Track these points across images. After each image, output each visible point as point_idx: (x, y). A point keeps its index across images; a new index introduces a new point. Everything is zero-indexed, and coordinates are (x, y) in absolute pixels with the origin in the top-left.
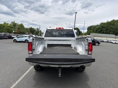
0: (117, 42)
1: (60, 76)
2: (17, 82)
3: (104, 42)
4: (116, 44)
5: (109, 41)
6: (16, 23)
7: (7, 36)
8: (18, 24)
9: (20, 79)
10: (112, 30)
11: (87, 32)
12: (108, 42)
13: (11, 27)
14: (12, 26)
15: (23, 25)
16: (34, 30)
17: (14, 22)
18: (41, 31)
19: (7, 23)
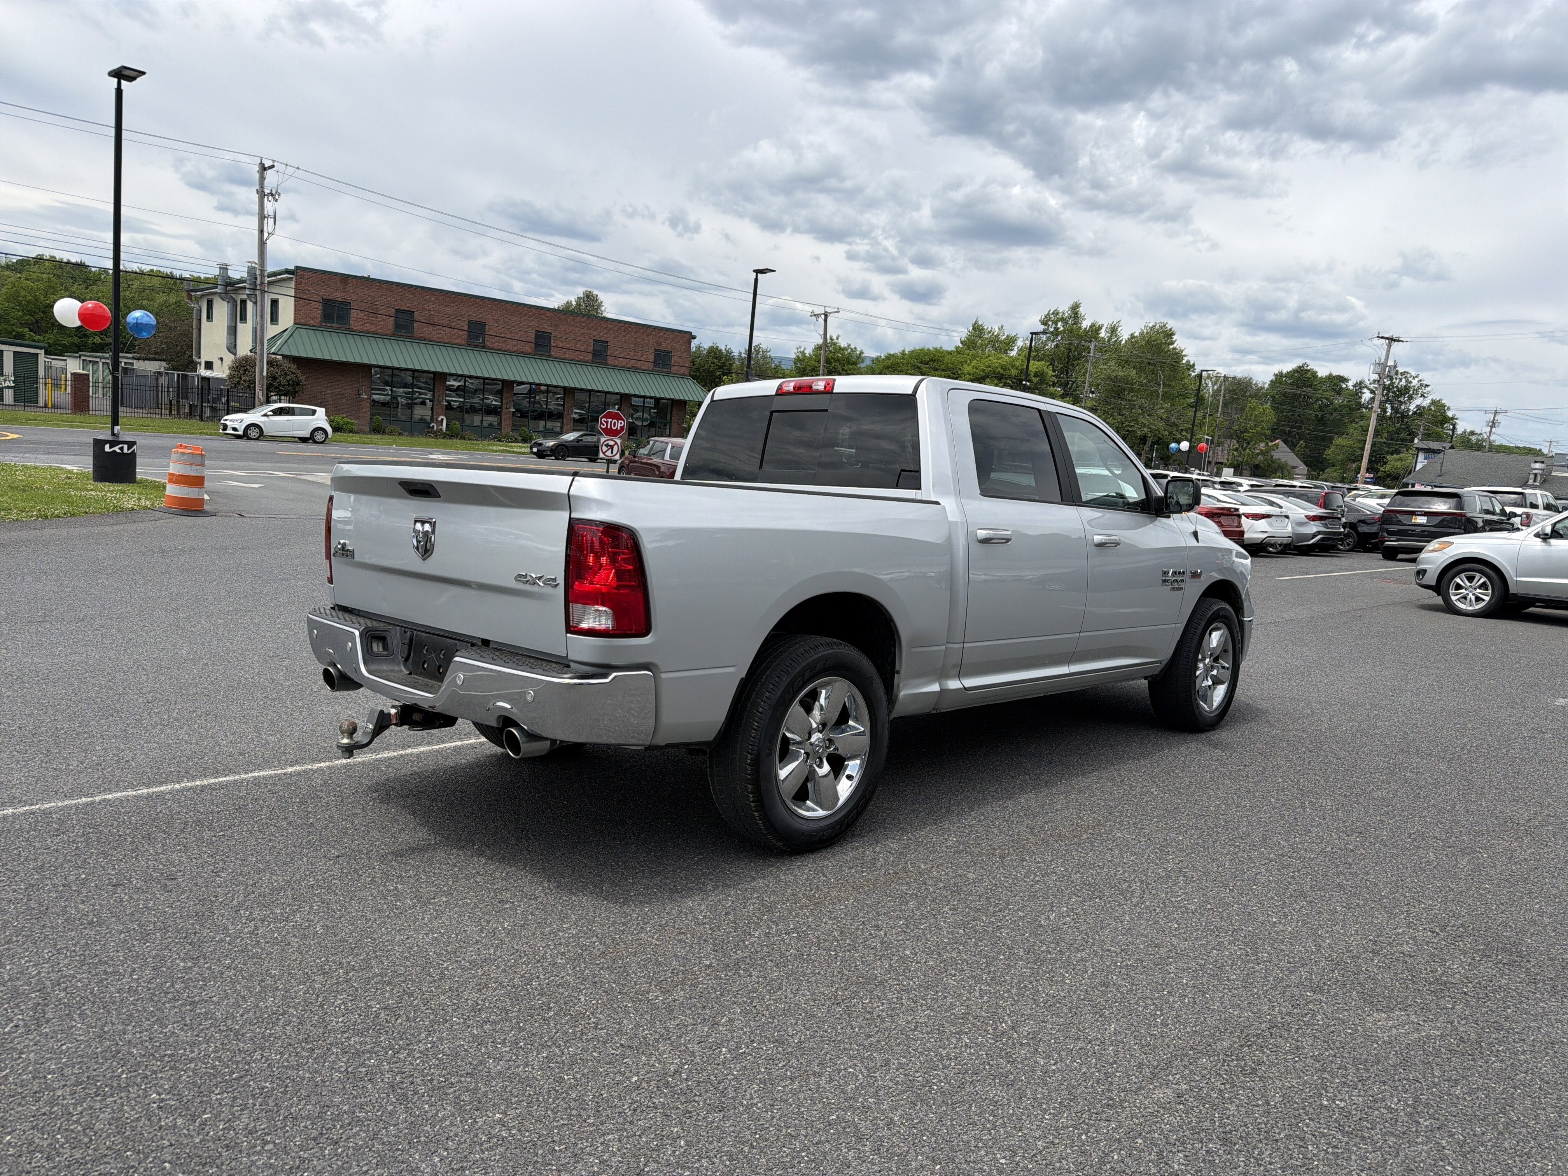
6: (1094, 330)
8: (1114, 330)
15: (1172, 343)
16: (1338, 401)
17: (1076, 313)
18: (1453, 419)
19: (997, 336)
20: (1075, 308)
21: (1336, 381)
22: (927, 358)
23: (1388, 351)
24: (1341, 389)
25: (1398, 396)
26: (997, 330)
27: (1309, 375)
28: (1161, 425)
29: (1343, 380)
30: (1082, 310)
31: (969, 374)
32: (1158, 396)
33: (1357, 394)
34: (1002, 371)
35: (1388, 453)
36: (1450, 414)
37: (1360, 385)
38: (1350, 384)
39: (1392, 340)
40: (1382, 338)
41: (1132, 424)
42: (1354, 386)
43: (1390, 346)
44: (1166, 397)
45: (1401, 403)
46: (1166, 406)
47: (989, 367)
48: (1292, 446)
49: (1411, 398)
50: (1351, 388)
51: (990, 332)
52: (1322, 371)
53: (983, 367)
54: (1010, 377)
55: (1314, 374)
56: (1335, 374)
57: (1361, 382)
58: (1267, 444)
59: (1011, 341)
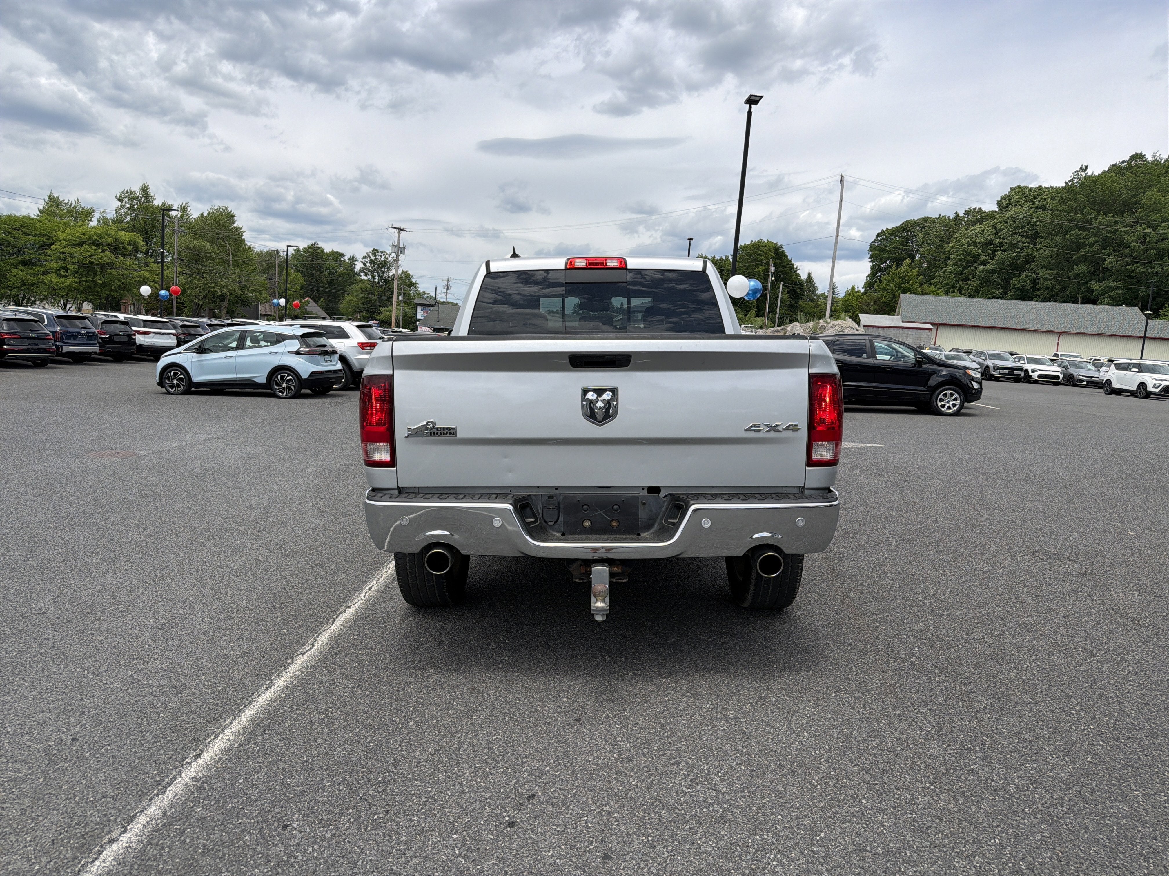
0: (1151, 380)
1: (599, 618)
2: (281, 682)
3: (1027, 378)
4: (1148, 395)
5: (1080, 373)
6: (166, 209)
7: (91, 337)
8: (184, 210)
9: (300, 660)
10: (1110, 260)
11: (869, 285)
12: (1071, 381)
13: (117, 248)
14: (126, 236)
15: (234, 223)
16: (341, 269)
17: (147, 194)
18: (415, 284)
19: (75, 207)
20: (145, 189)
21: (337, 256)
22: (18, 225)
23: (399, 237)
24: (340, 261)
25: (381, 268)
26: (74, 203)
27: (319, 251)
28: (236, 286)
29: (342, 255)
30: (151, 191)
31: (64, 240)
32: (229, 263)
33: (352, 265)
34: (98, 239)
35: (380, 306)
36: (414, 280)
37: (353, 259)
38: (346, 258)
39: (400, 230)
40: (395, 228)
41: (213, 285)
42: (349, 259)
43: (399, 234)
44: (236, 265)
45: (383, 273)
46: (236, 271)
47: (84, 234)
48: (316, 302)
49: (389, 269)
50: (347, 261)
51: (66, 204)
52: (328, 248)
53: (77, 234)
54: (106, 244)
55: (322, 250)
56: (335, 250)
57: (353, 257)
58: (301, 301)
59: (88, 214)
